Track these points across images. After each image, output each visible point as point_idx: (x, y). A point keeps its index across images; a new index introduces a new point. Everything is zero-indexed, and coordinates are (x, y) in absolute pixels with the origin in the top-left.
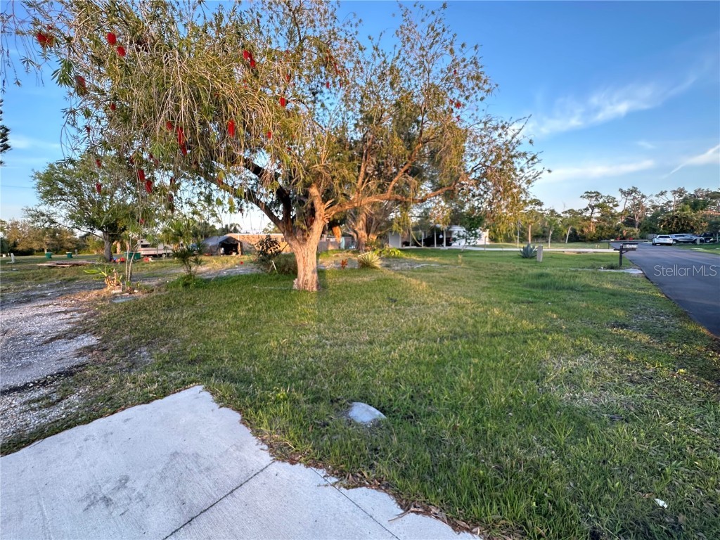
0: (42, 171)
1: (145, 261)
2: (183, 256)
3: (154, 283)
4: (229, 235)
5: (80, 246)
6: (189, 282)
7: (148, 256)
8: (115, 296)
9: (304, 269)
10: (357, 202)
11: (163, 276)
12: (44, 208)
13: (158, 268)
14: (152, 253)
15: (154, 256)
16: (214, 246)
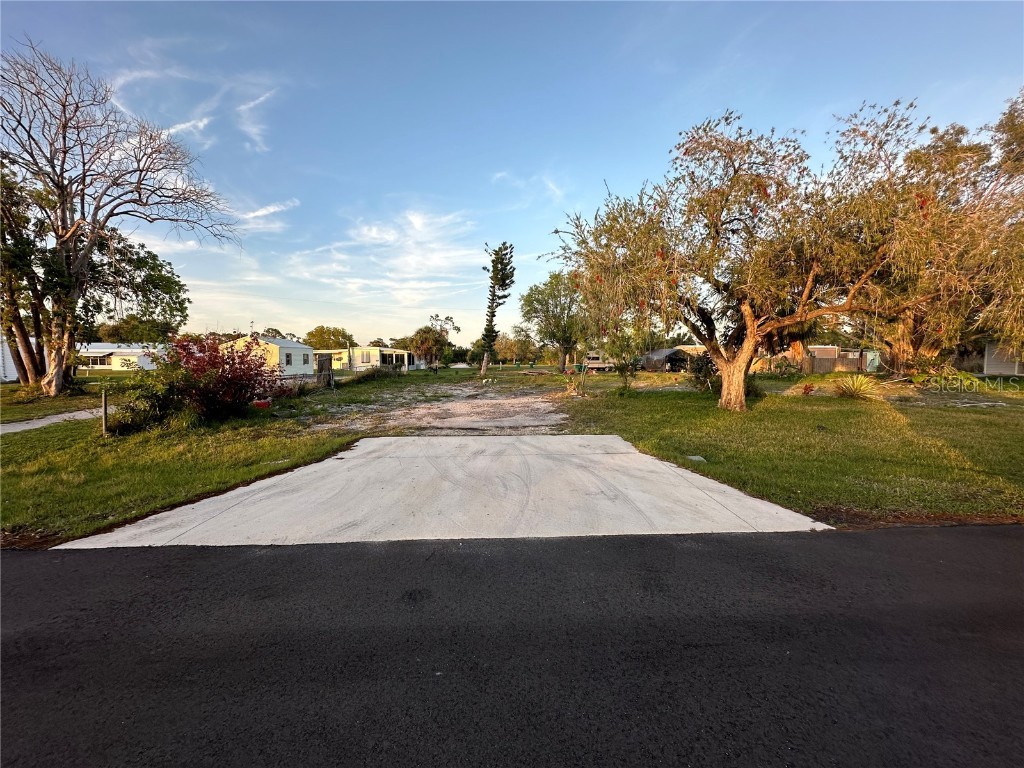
0: (525, 294)
1: (590, 374)
2: (621, 369)
3: (598, 391)
4: (678, 348)
5: (538, 356)
6: (625, 393)
7: (592, 369)
8: (572, 397)
9: (728, 388)
10: (801, 317)
11: (605, 387)
12: (524, 325)
13: (601, 380)
14: (596, 366)
15: (598, 369)
16: (659, 361)
